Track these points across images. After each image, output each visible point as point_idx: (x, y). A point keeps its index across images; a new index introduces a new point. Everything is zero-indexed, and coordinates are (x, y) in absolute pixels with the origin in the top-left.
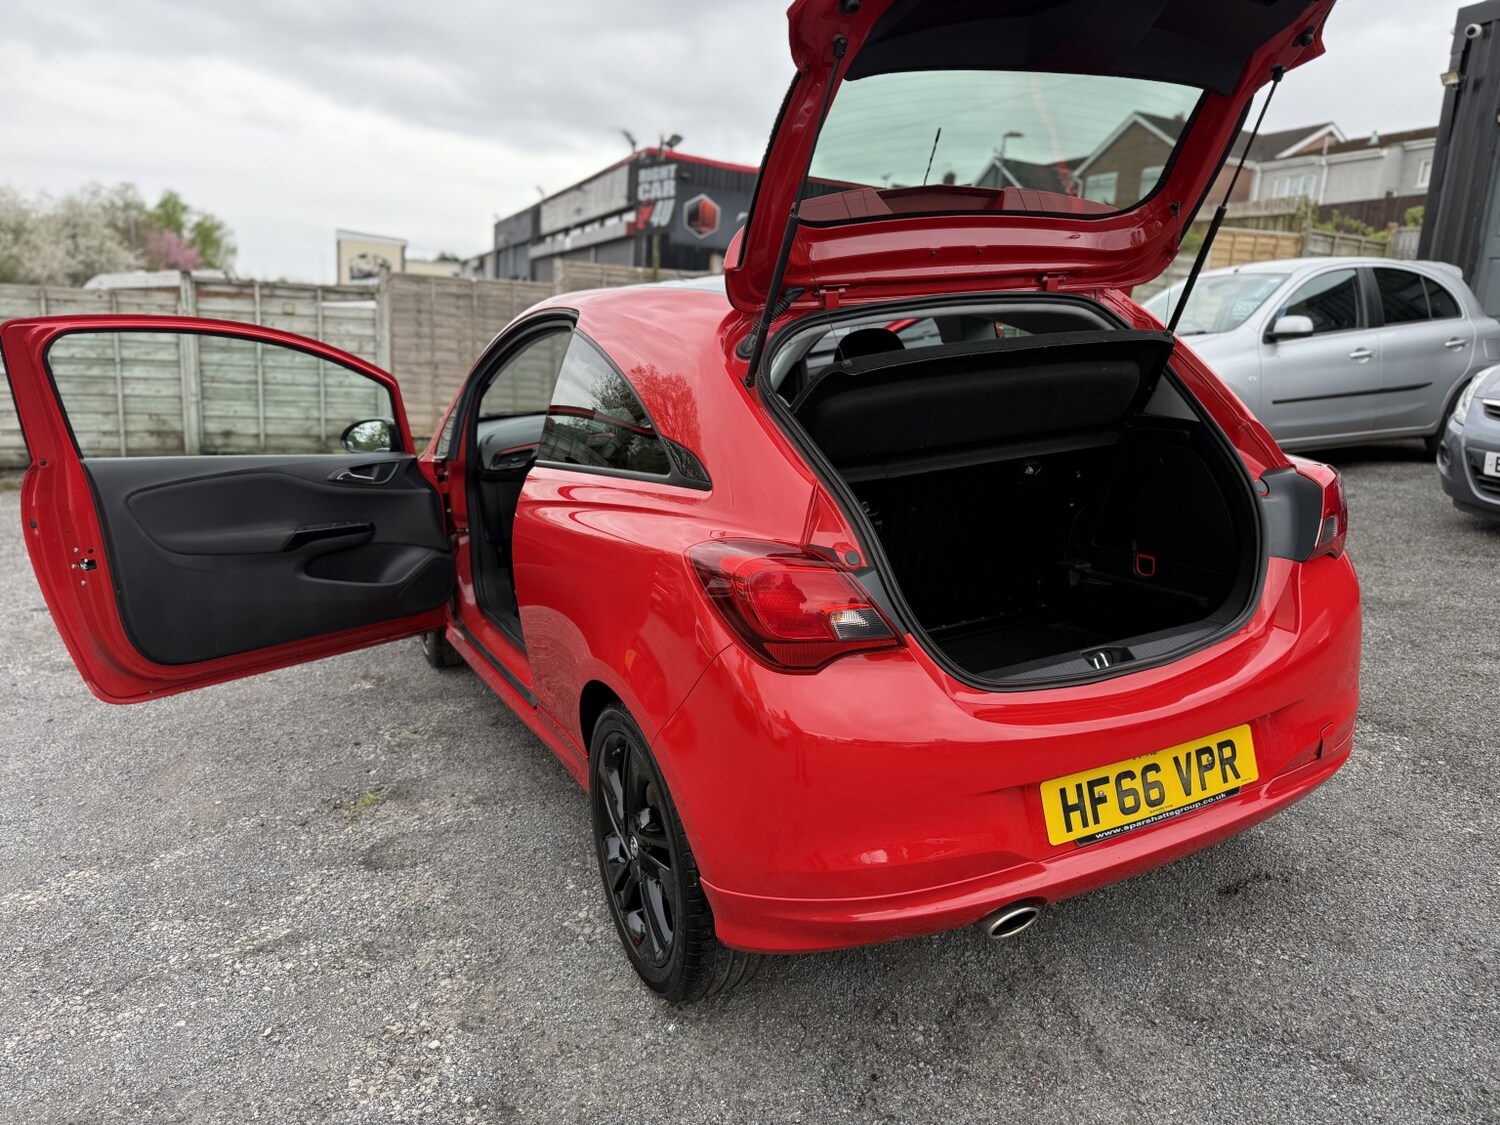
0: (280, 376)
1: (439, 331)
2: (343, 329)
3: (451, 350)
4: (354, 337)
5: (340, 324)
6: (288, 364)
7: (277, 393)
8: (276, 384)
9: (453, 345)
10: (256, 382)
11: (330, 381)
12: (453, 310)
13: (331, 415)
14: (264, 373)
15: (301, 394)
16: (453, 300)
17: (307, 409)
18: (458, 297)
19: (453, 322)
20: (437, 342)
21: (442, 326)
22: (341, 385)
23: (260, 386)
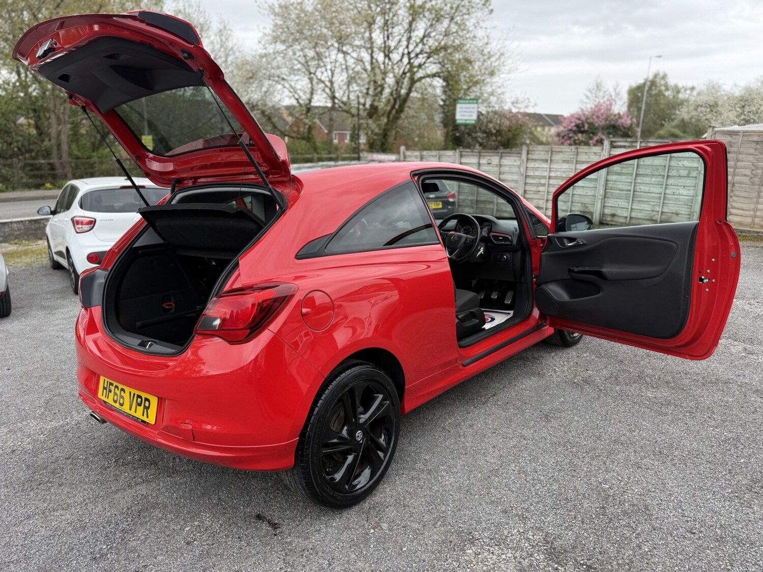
0: (643, 188)
1: (739, 164)
2: (680, 164)
3: (745, 175)
4: (685, 168)
5: (680, 161)
6: (648, 182)
7: (640, 196)
8: (641, 192)
9: (748, 172)
10: (630, 191)
11: (668, 191)
12: (752, 151)
13: (665, 210)
14: (635, 186)
15: (652, 198)
16: (754, 145)
17: (654, 206)
18: (758, 143)
19: (751, 158)
20: (737, 170)
21: (742, 161)
22: (674, 193)
23: (632, 193)
